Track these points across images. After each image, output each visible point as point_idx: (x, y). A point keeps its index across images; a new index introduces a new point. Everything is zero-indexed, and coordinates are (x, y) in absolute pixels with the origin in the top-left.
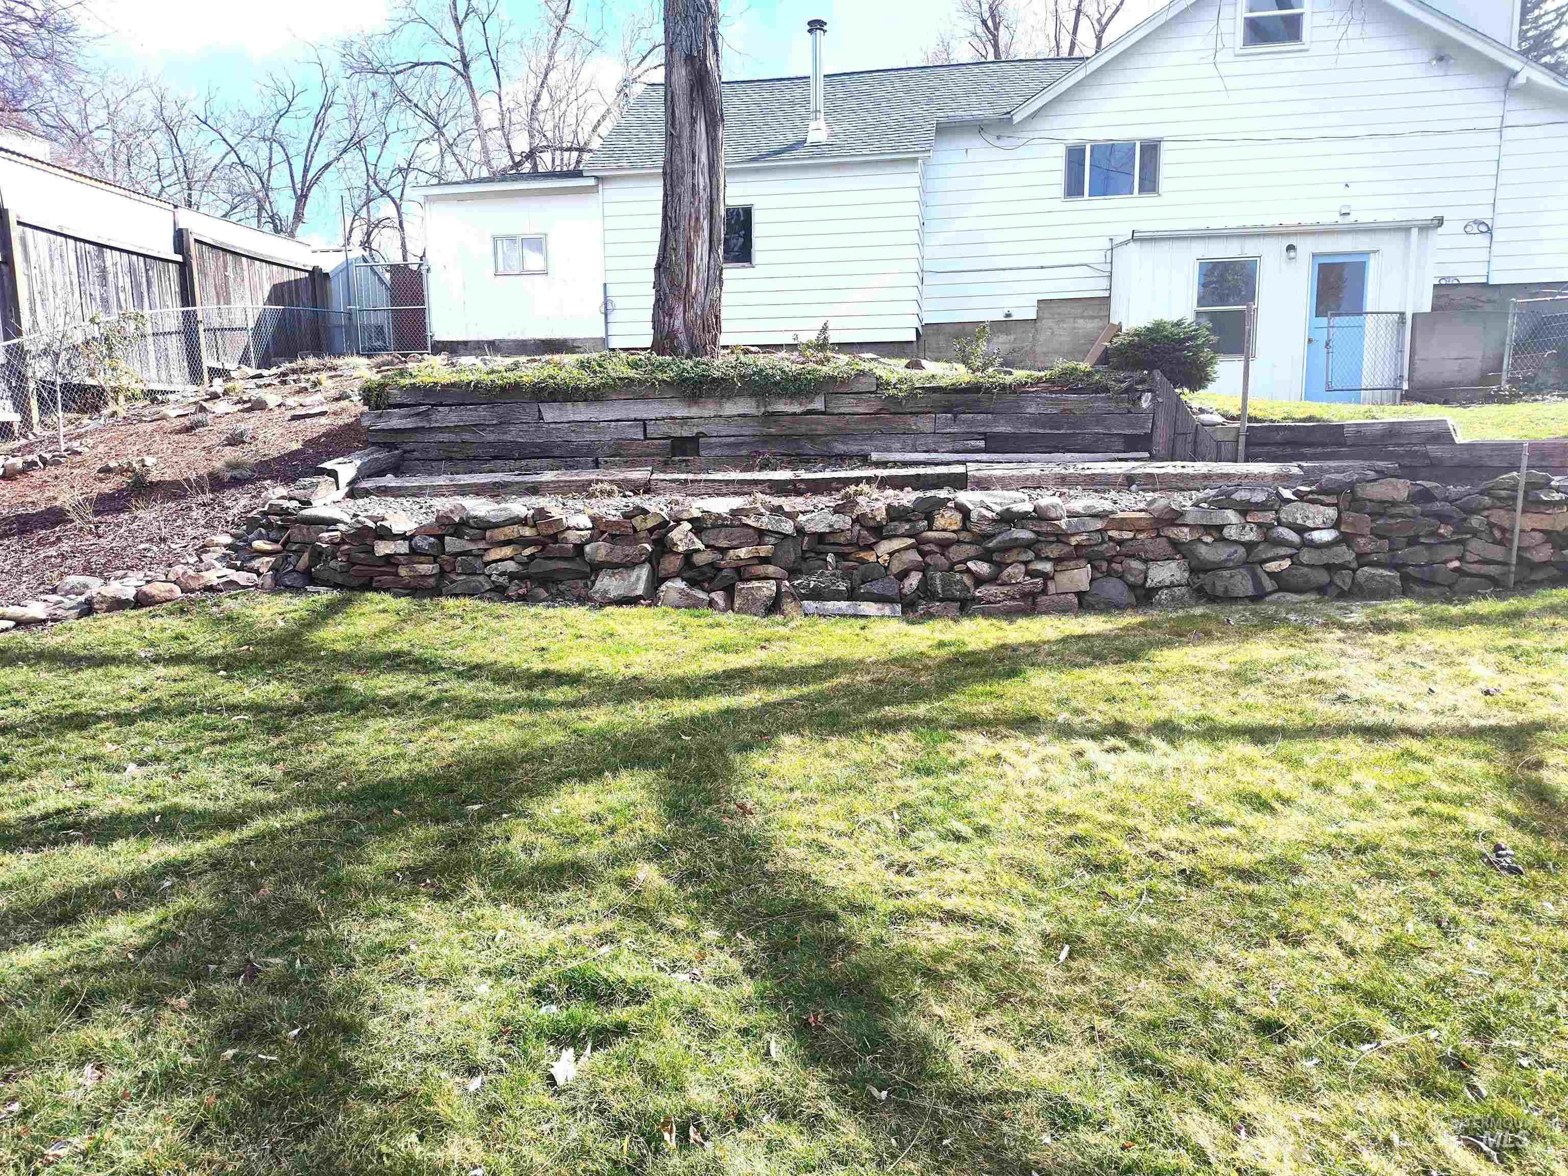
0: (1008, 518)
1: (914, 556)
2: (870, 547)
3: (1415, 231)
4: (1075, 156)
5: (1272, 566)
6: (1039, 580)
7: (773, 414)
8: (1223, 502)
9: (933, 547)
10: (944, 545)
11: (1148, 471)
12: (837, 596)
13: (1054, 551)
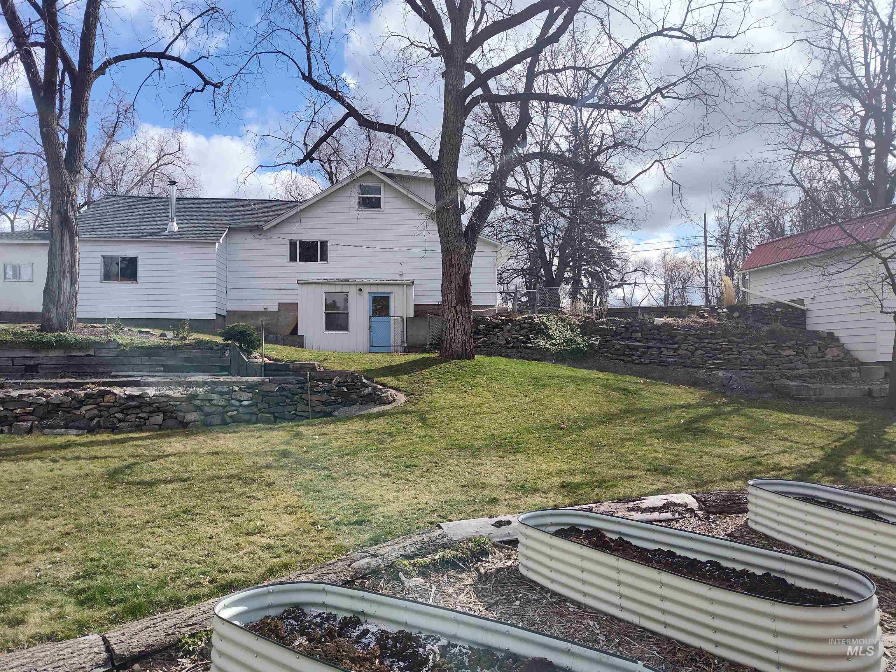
0: (131, 397)
1: (96, 412)
2: (78, 408)
3: (405, 286)
4: (293, 244)
5: (229, 414)
6: (142, 420)
7: (71, 356)
8: (212, 392)
9: (104, 409)
10: (109, 407)
11: (213, 380)
12: (60, 427)
13: (148, 409)
